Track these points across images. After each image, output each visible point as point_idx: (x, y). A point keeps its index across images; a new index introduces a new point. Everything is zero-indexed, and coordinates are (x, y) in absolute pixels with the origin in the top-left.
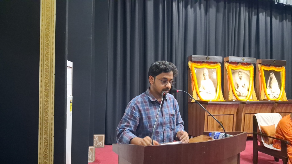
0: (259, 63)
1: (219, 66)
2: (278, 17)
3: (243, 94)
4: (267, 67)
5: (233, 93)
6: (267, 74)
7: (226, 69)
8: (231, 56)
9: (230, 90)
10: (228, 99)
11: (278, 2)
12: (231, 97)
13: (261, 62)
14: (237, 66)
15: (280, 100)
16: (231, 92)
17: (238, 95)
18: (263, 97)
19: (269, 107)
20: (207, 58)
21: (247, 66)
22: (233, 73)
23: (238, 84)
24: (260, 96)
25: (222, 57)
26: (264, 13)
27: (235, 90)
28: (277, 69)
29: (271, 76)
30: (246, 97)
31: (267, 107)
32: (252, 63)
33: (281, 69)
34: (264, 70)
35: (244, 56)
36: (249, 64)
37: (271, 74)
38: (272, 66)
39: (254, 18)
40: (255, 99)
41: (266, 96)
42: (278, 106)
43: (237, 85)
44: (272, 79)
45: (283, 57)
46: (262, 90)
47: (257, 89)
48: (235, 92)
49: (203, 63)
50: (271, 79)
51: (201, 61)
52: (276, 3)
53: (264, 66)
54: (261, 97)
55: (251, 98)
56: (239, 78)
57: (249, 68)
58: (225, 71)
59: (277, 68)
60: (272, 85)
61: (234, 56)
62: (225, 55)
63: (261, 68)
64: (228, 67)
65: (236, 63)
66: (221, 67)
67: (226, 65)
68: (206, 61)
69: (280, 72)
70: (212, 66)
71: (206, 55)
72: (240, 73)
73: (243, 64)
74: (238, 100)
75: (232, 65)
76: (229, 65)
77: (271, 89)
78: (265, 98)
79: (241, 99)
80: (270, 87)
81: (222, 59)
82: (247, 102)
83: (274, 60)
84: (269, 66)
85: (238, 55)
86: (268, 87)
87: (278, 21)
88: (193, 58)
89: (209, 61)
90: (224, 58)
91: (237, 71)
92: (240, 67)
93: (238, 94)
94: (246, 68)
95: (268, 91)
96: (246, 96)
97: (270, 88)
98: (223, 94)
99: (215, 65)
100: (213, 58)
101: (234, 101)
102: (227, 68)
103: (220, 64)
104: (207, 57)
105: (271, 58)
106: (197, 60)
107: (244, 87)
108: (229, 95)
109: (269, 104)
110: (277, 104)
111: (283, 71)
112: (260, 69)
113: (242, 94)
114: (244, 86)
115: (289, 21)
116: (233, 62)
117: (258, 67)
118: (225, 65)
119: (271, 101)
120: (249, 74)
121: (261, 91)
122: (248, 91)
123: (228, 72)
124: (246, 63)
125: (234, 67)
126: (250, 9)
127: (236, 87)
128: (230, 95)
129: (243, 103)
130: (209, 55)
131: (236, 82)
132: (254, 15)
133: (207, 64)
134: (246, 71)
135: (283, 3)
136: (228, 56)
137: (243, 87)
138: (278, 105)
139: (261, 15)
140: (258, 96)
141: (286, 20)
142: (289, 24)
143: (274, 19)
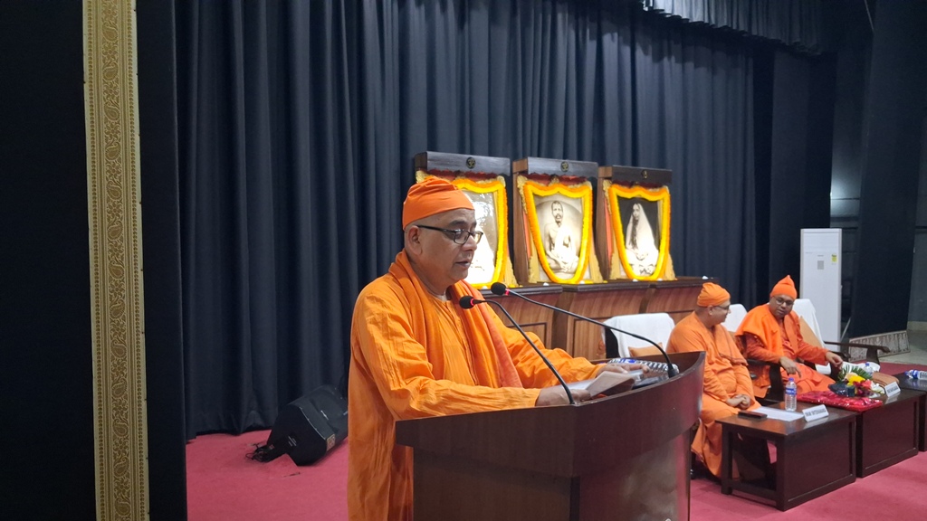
0: (606, 176)
1: (500, 185)
2: (650, 48)
3: (566, 266)
4: (625, 188)
5: (541, 263)
6: (626, 206)
7: (519, 194)
8: (531, 156)
9: (531, 255)
10: (526, 279)
11: (651, 5)
12: (536, 276)
13: (610, 175)
14: (547, 185)
15: (660, 279)
16: (534, 262)
17: (553, 269)
18: (617, 273)
19: (635, 297)
20: (468, 162)
21: (576, 185)
22: (539, 206)
23: (552, 236)
24: (610, 269)
25: (508, 160)
26: (616, 35)
27: (546, 254)
28: (651, 194)
29: (636, 213)
30: (574, 273)
31: (630, 300)
32: (588, 177)
33: (659, 194)
34: (619, 197)
35: (565, 156)
36: (579, 180)
37: (635, 207)
38: (637, 185)
39: (591, 47)
40: (597, 278)
41: (625, 270)
42: (656, 294)
43: (550, 239)
44: (637, 221)
45: (662, 162)
46: (613, 252)
47: (602, 252)
48: (547, 261)
49: (459, 177)
50: (635, 222)
51: (454, 169)
52: (646, 9)
53: (617, 186)
54: (612, 272)
55: (587, 274)
56: (554, 220)
57: (580, 190)
58: (518, 200)
59: (651, 190)
60: (639, 240)
61: (539, 156)
62: (517, 154)
63: (610, 192)
64: (525, 190)
65: (546, 178)
66: (506, 188)
67: (521, 182)
68: (466, 169)
69: (656, 202)
70: (483, 187)
71: (462, 151)
72: (556, 206)
73: (565, 180)
74: (552, 282)
75: (536, 183)
76: (526, 184)
77: (636, 250)
78: (622, 275)
79: (562, 278)
80: (634, 243)
81: (509, 164)
82: (579, 287)
83: (644, 170)
84: (630, 185)
85: (550, 155)
86: (629, 246)
87: (649, 59)
88: (430, 160)
89: (475, 170)
90: (515, 163)
91: (549, 199)
92: (557, 189)
93: (554, 265)
94: (571, 190)
95: (629, 255)
96: (573, 270)
97: (633, 248)
98: (513, 268)
99: (490, 181)
100: (486, 162)
101: (546, 284)
102: (522, 192)
103: (502, 179)
104: (470, 158)
105: (635, 163)
106: (442, 168)
107: (567, 246)
108: (529, 268)
109: (635, 289)
110: (653, 290)
111: (663, 199)
112: (607, 195)
113: (562, 265)
114: (567, 242)
115: (676, 62)
116: (540, 173)
117: (603, 187)
118: (517, 184)
119: (640, 282)
120: (579, 209)
121: (611, 256)
122: (579, 255)
123: (525, 205)
124: (571, 177)
125: (541, 189)
126: (580, 20)
127: (547, 244)
128: (531, 270)
129: (570, 290)
130: (472, 154)
131: (547, 232)
132: (591, 39)
133: (468, 180)
134: (573, 199)
135: (663, 10)
136: (525, 157)
137: (565, 244)
138: (656, 292)
139: (607, 38)
140: (605, 269)
141: (669, 58)
142: (677, 68)
143: (639, 53)
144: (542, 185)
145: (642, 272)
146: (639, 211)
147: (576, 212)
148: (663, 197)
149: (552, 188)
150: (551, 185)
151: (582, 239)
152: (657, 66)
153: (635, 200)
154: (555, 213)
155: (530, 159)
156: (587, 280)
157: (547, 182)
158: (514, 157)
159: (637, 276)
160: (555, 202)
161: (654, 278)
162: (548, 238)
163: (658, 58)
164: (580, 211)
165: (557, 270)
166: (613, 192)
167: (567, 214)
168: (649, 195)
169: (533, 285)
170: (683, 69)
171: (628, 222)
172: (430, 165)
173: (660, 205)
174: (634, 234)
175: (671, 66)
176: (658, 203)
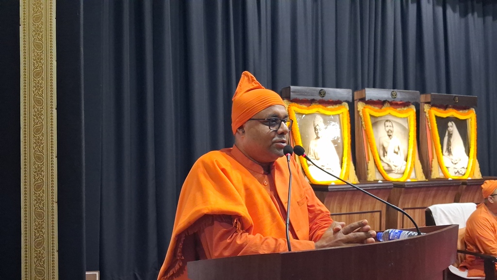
0: (426, 101)
1: (345, 109)
2: (458, 7)
3: (397, 168)
4: (442, 110)
5: (377, 166)
6: (442, 124)
7: (359, 116)
8: (368, 87)
9: (369, 160)
10: (366, 178)
12: (373, 175)
13: (429, 100)
14: (381, 108)
15: (470, 178)
16: (371, 165)
17: (386, 171)
18: (436, 174)
19: (450, 192)
20: (320, 93)
21: (403, 108)
22: (375, 124)
23: (385, 146)
24: (431, 171)
25: (350, 91)
27: (380, 159)
29: (450, 129)
30: (403, 173)
31: (447, 194)
32: (412, 102)
33: (468, 114)
34: (436, 117)
35: (394, 87)
36: (406, 104)
38: (451, 107)
39: (412, 7)
40: (421, 177)
41: (443, 172)
42: (467, 190)
43: (384, 149)
44: (452, 134)
45: (469, 90)
46: (433, 158)
47: (424, 155)
48: (381, 165)
49: (313, 104)
50: (450, 135)
51: (310, 98)
53: (435, 108)
54: (433, 173)
55: (413, 175)
56: (386, 134)
57: (406, 112)
58: (358, 120)
59: (461, 111)
60: (453, 149)
61: (374, 87)
62: (357, 86)
63: (429, 113)
64: (364, 112)
65: (380, 103)
66: (349, 111)
67: (360, 106)
68: (319, 98)
69: (465, 121)
70: (332, 110)
71: (316, 85)
72: (388, 124)
73: (394, 104)
74: (385, 180)
75: (372, 107)
76: (365, 108)
77: (451, 157)
78: (441, 175)
79: (393, 177)
80: (449, 151)
81: (351, 94)
82: (406, 184)
83: (455, 96)
84: (445, 107)
85: (383, 86)
86: (446, 153)
87: (457, 15)
88: (293, 92)
89: (326, 98)
90: (355, 93)
91: (383, 119)
92: (388, 111)
93: (387, 168)
94: (399, 112)
95: (446, 160)
97: (449, 155)
98: (355, 169)
99: (337, 106)
100: (333, 93)
101: (380, 182)
102: (361, 114)
103: (346, 104)
104: (322, 90)
105: (448, 91)
106: (301, 97)
107: (397, 153)
108: (367, 170)
109: (451, 186)
110: (465, 186)
112: (427, 115)
113: (393, 168)
115: (478, 16)
116: (375, 100)
117: (424, 109)
118: (357, 108)
119: (454, 180)
120: (406, 125)
121: (432, 161)
122: (406, 161)
123: (363, 123)
124: (399, 103)
125: (376, 111)
127: (382, 152)
128: (369, 171)
129: (399, 186)
130: (323, 87)
131: (381, 143)
133: (321, 106)
134: (401, 118)
136: (363, 88)
137: (395, 152)
138: (466, 188)
139: (424, 1)
140: (427, 171)
141: (473, 14)
142: (479, 21)
143: (449, 11)
144: (377, 108)
145: (456, 173)
146: (453, 127)
147: (404, 128)
148: (471, 117)
149: (385, 111)
150: (384, 108)
151: (408, 148)
152: (463, 20)
153: (449, 119)
154: (387, 129)
155: (367, 89)
156: (413, 179)
157: (380, 106)
158: (355, 89)
159: (452, 175)
160: (387, 121)
161: (465, 177)
162: (382, 148)
163: (464, 14)
164: (407, 127)
165: (390, 171)
166: (432, 113)
167: (396, 130)
168: (460, 115)
169: (371, 182)
170: (484, 22)
171: (445, 136)
172: (293, 96)
173: (469, 122)
174: (449, 144)
175: (475, 20)
176: (467, 121)
